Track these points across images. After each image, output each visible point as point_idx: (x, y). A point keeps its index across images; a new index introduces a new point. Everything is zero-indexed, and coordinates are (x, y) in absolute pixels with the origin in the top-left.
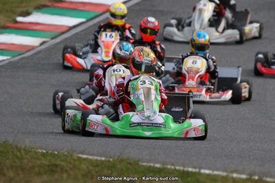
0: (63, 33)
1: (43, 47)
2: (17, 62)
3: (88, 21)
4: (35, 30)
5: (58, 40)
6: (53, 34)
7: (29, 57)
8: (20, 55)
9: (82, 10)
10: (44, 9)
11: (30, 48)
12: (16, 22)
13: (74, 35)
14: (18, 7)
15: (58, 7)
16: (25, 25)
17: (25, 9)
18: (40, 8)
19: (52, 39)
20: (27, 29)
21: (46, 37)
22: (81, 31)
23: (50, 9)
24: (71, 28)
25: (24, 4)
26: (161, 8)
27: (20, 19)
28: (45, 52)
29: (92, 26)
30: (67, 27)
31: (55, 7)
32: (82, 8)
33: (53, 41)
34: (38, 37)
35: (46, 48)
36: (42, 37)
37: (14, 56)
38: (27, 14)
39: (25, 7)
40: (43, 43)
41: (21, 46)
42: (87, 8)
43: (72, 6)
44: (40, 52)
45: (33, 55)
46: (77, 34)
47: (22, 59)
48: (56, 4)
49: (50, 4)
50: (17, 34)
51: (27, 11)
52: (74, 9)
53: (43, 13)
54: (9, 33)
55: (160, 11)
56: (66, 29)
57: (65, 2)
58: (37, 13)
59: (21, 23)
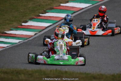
0: (44, 30)
1: (36, 36)
2: (27, 42)
3: (53, 24)
4: (31, 29)
5: (42, 32)
6: (40, 30)
8: (27, 39)
10: (34, 20)
11: (31, 36)
12: (22, 25)
13: (48, 30)
14: (22, 19)
15: (39, 18)
16: (26, 27)
18: (31, 19)
19: (39, 32)
21: (36, 32)
22: (52, 29)
26: (85, 18)
27: (23, 24)
30: (45, 27)
31: (38, 18)
32: (50, 19)
34: (33, 32)
35: (38, 36)
37: (24, 40)
38: (26, 22)
39: (25, 19)
40: (36, 34)
41: (26, 35)
42: (52, 19)
45: (33, 39)
46: (50, 30)
47: (28, 40)
49: (36, 17)
50: (23, 31)
52: (46, 19)
54: (20, 30)
55: (85, 19)
57: (42, 16)
58: (31, 22)
59: (24, 26)
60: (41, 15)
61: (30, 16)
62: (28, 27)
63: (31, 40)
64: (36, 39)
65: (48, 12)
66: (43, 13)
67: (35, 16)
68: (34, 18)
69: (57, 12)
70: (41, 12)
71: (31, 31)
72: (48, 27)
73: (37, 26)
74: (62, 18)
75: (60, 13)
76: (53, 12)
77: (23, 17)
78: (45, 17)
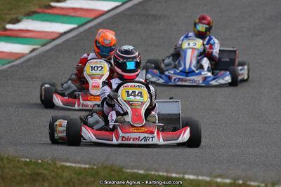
0: (54, 40)
1: (33, 54)
2: (7, 70)
3: (79, 27)
4: (25, 37)
5: (48, 47)
6: (44, 41)
8: (9, 63)
9: (73, 16)
10: (35, 16)
11: (20, 56)
12: (6, 30)
13: (64, 41)
14: (8, 14)
15: (49, 13)
16: (15, 33)
17: (14, 16)
18: (30, 15)
19: (43, 46)
20: (16, 37)
21: (36, 45)
22: (72, 38)
23: (40, 15)
24: (61, 35)
25: (14, 11)
26: (153, 13)
27: (9, 26)
28: (35, 59)
29: (83, 32)
30: (58, 33)
31: (45, 13)
32: (73, 14)
33: (43, 48)
34: (28, 44)
35: (36, 56)
36: (32, 45)
37: (3, 65)
38: (17, 21)
39: (14, 14)
40: (34, 50)
41: (11, 54)
42: (78, 13)
43: (62, 12)
44: (30, 59)
45: (24, 62)
46: (68, 40)
47: (11, 66)
48: (46, 11)
49: (40, 10)
50: (6, 42)
51: (17, 18)
52: (64, 15)
53: (34, 20)
55: (153, 15)
56: (56, 35)
57: (55, 7)
58: (28, 21)
59: (11, 30)
60: (53, 4)
61: (28, 6)
62: (20, 34)
63: (18, 66)
64: (30, 63)
66: (58, 1)
67: (41, 7)
68: (37, 13)
71: (24, 44)
72: (65, 33)
73: (39, 32)
74: (101, 13)
77: (11, 9)
78: (62, 8)
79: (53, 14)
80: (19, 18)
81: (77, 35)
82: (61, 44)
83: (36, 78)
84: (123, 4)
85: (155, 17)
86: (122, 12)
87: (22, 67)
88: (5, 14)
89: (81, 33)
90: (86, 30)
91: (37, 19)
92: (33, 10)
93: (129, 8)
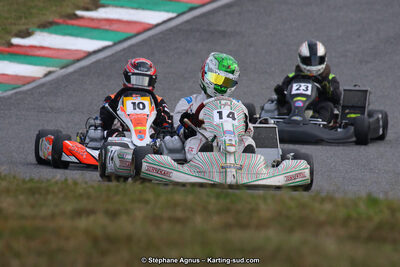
0: (78, 60)
1: (49, 78)
2: (10, 98)
3: (115, 44)
4: (38, 56)
5: (71, 69)
6: (65, 62)
7: (29, 90)
8: (14, 89)
9: (107, 30)
10: (54, 27)
11: (30, 80)
12: (11, 45)
14: (15, 24)
15: (73, 25)
16: (23, 50)
17: (23, 28)
18: (45, 26)
19: (62, 68)
20: (26, 55)
21: (53, 66)
22: (105, 58)
23: (61, 27)
24: (89, 54)
25: (23, 20)
26: (221, 28)
27: (16, 41)
28: (51, 84)
29: (121, 51)
30: (85, 52)
31: (67, 24)
32: (107, 27)
33: (63, 70)
34: (42, 65)
35: (53, 80)
36: (47, 66)
37: (6, 91)
38: (27, 34)
39: (24, 24)
40: (50, 73)
41: (17, 77)
42: (115, 27)
43: (92, 24)
44: (43, 85)
45: (34, 88)
46: (98, 61)
47: (16, 93)
48: (69, 22)
49: (61, 21)
50: (11, 61)
51: (27, 30)
52: (95, 29)
53: (51, 33)
55: (220, 32)
56: (83, 55)
57: (82, 18)
58: (42, 34)
59: (18, 46)
60: (79, 13)
61: (43, 14)
62: (31, 52)
63: (25, 92)
64: (44, 89)
65: (103, 6)
66: (87, 9)
67: (62, 16)
68: (57, 24)
69: (135, 5)
70: (82, 4)
71: (35, 64)
72: (95, 52)
73: (58, 50)
74: (147, 26)
75: (143, 9)
76: (122, 7)
77: (20, 18)
78: (92, 19)
79: (79, 26)
80: (30, 30)
81: (112, 55)
82: (88, 67)
83: (51, 109)
84: (179, 16)
85: (224, 34)
86: (176, 27)
87: (32, 94)
88: (11, 24)
89: (116, 53)
90: (124, 49)
91: (56, 33)
92: (51, 19)
93: (188, 22)
